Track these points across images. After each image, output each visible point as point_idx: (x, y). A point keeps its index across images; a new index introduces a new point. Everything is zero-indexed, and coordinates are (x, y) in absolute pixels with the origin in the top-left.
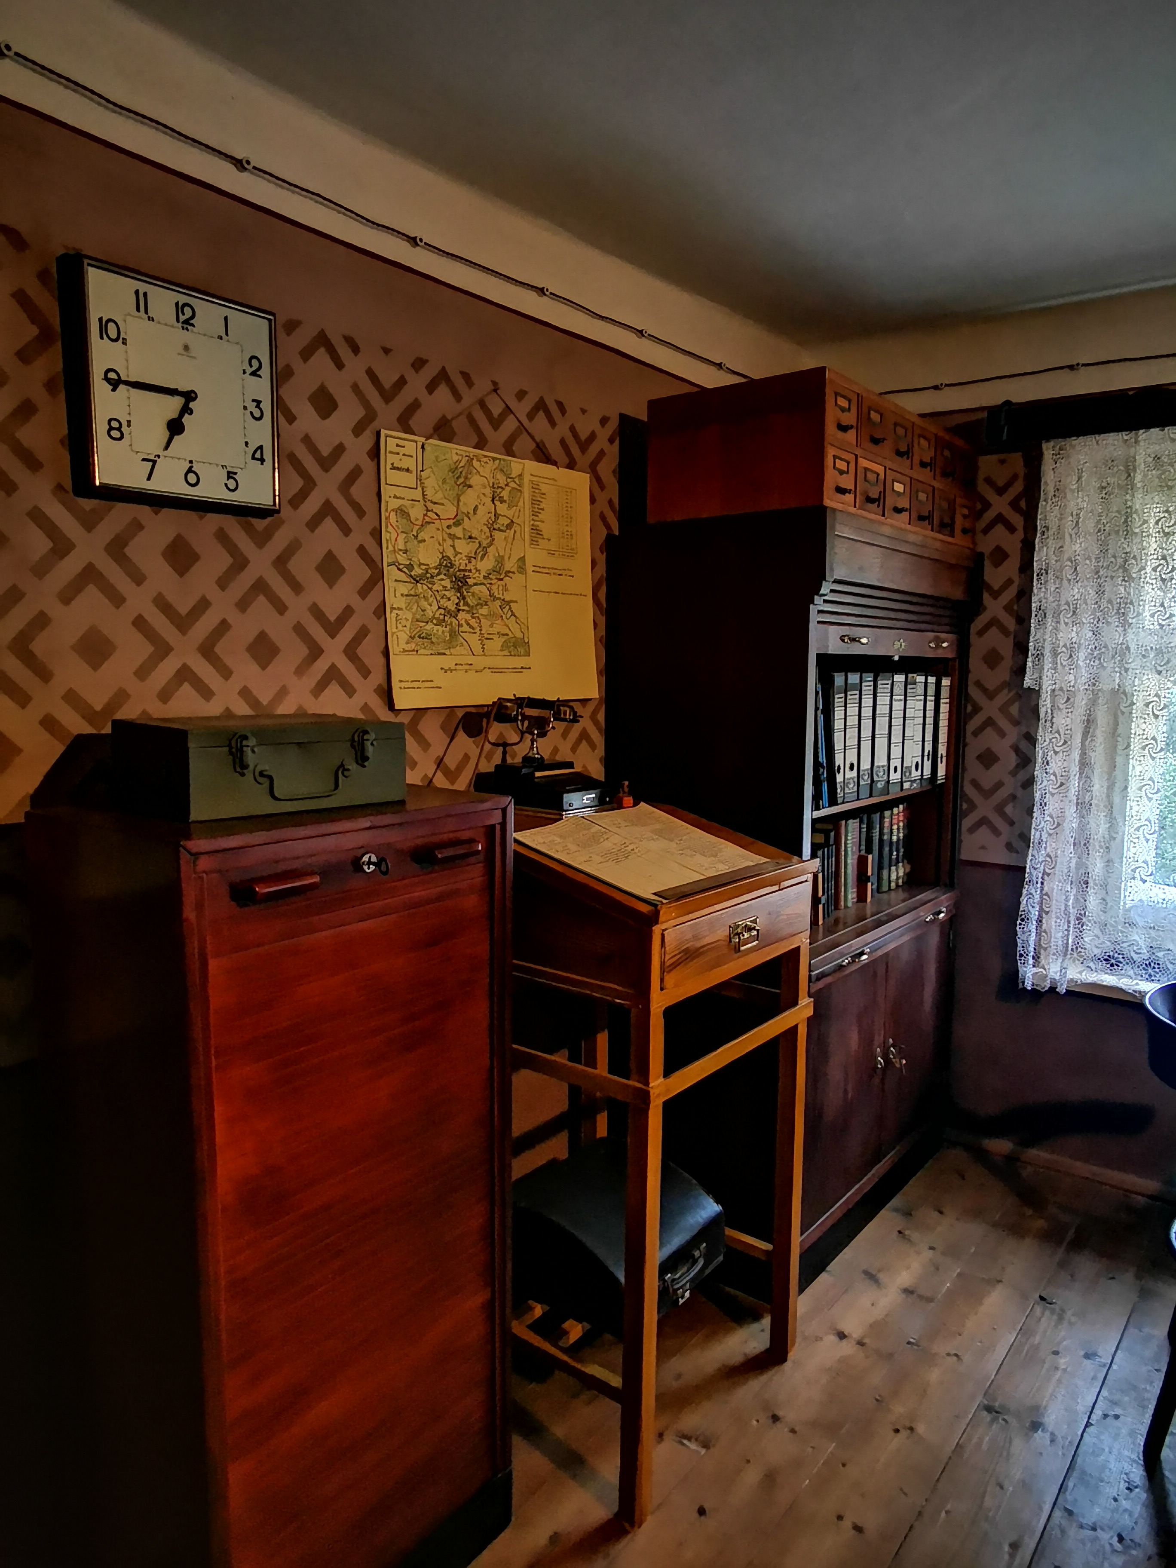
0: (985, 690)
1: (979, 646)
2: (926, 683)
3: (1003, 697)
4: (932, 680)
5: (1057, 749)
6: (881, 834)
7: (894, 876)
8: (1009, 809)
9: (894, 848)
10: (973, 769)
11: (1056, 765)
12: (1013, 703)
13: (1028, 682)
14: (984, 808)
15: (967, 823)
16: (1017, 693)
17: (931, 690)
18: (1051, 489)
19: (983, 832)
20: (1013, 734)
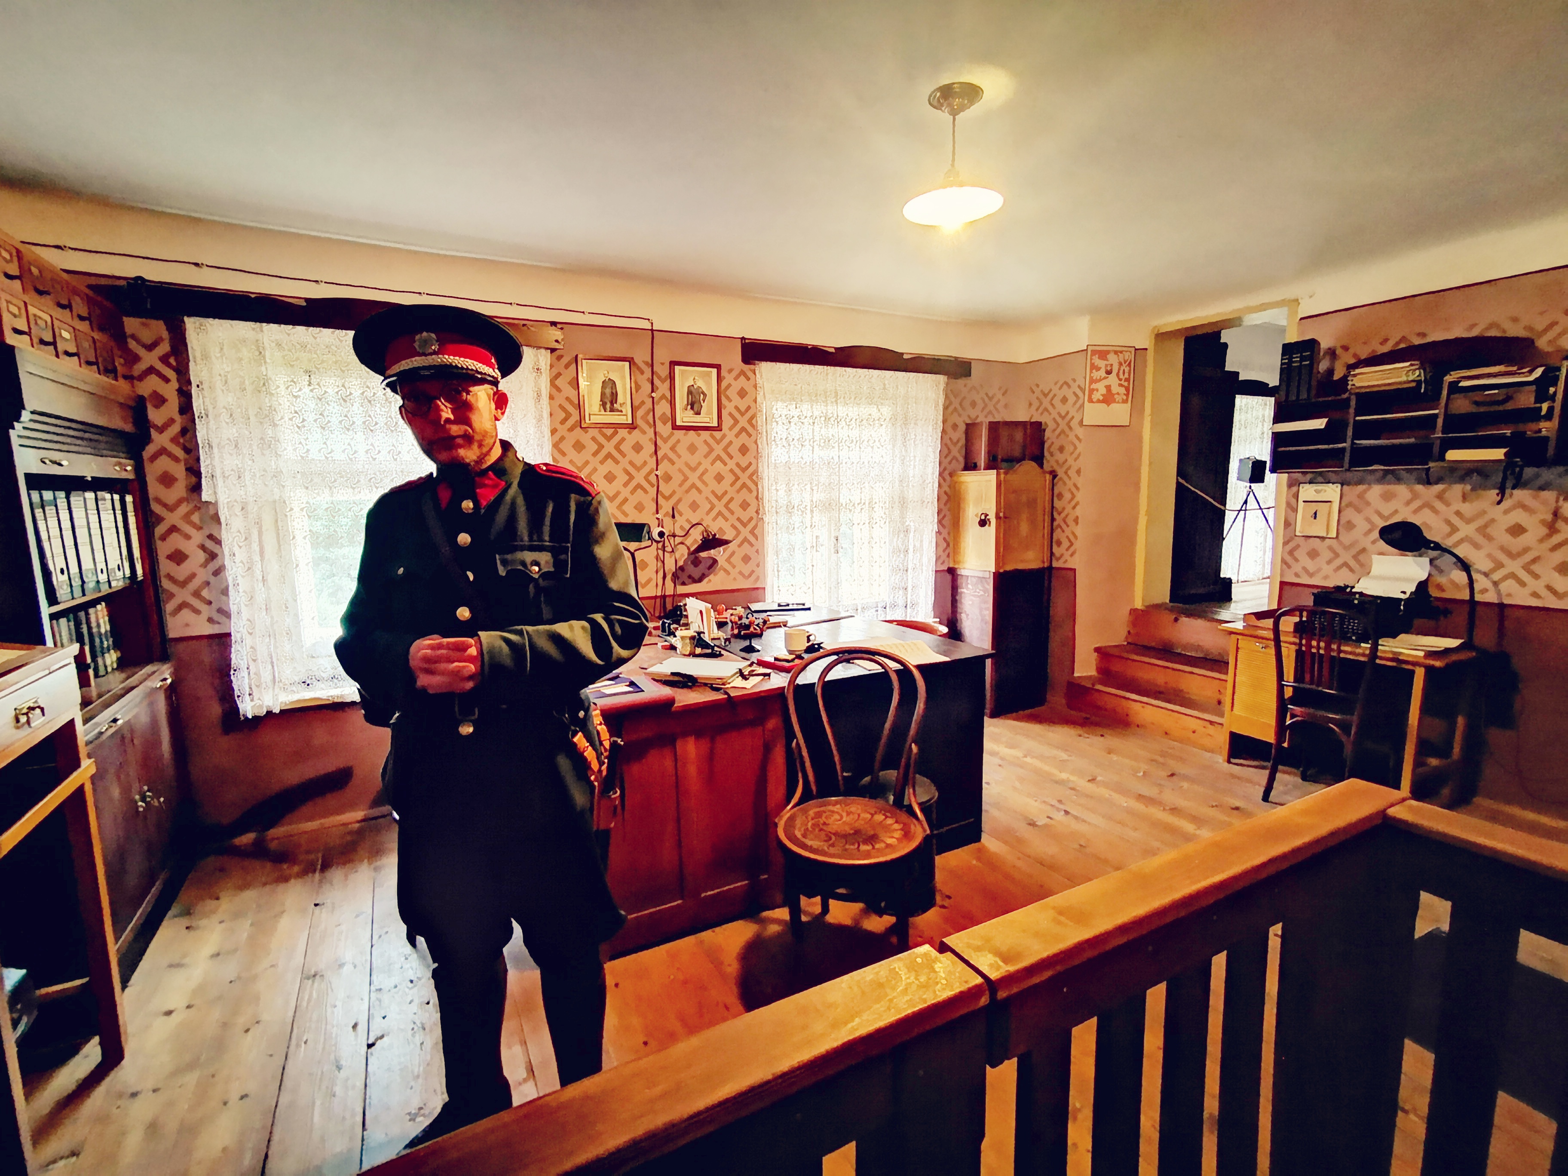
0: (165, 505)
1: (152, 471)
2: (112, 500)
3: (184, 509)
4: (116, 497)
5: (241, 544)
6: (90, 628)
7: (108, 662)
8: (205, 593)
9: (104, 639)
10: (165, 566)
11: (240, 555)
12: (193, 513)
13: (205, 497)
14: (182, 595)
15: (169, 607)
16: (196, 506)
17: (118, 506)
18: (198, 355)
19: (185, 613)
20: (198, 537)
